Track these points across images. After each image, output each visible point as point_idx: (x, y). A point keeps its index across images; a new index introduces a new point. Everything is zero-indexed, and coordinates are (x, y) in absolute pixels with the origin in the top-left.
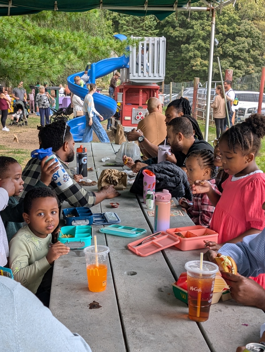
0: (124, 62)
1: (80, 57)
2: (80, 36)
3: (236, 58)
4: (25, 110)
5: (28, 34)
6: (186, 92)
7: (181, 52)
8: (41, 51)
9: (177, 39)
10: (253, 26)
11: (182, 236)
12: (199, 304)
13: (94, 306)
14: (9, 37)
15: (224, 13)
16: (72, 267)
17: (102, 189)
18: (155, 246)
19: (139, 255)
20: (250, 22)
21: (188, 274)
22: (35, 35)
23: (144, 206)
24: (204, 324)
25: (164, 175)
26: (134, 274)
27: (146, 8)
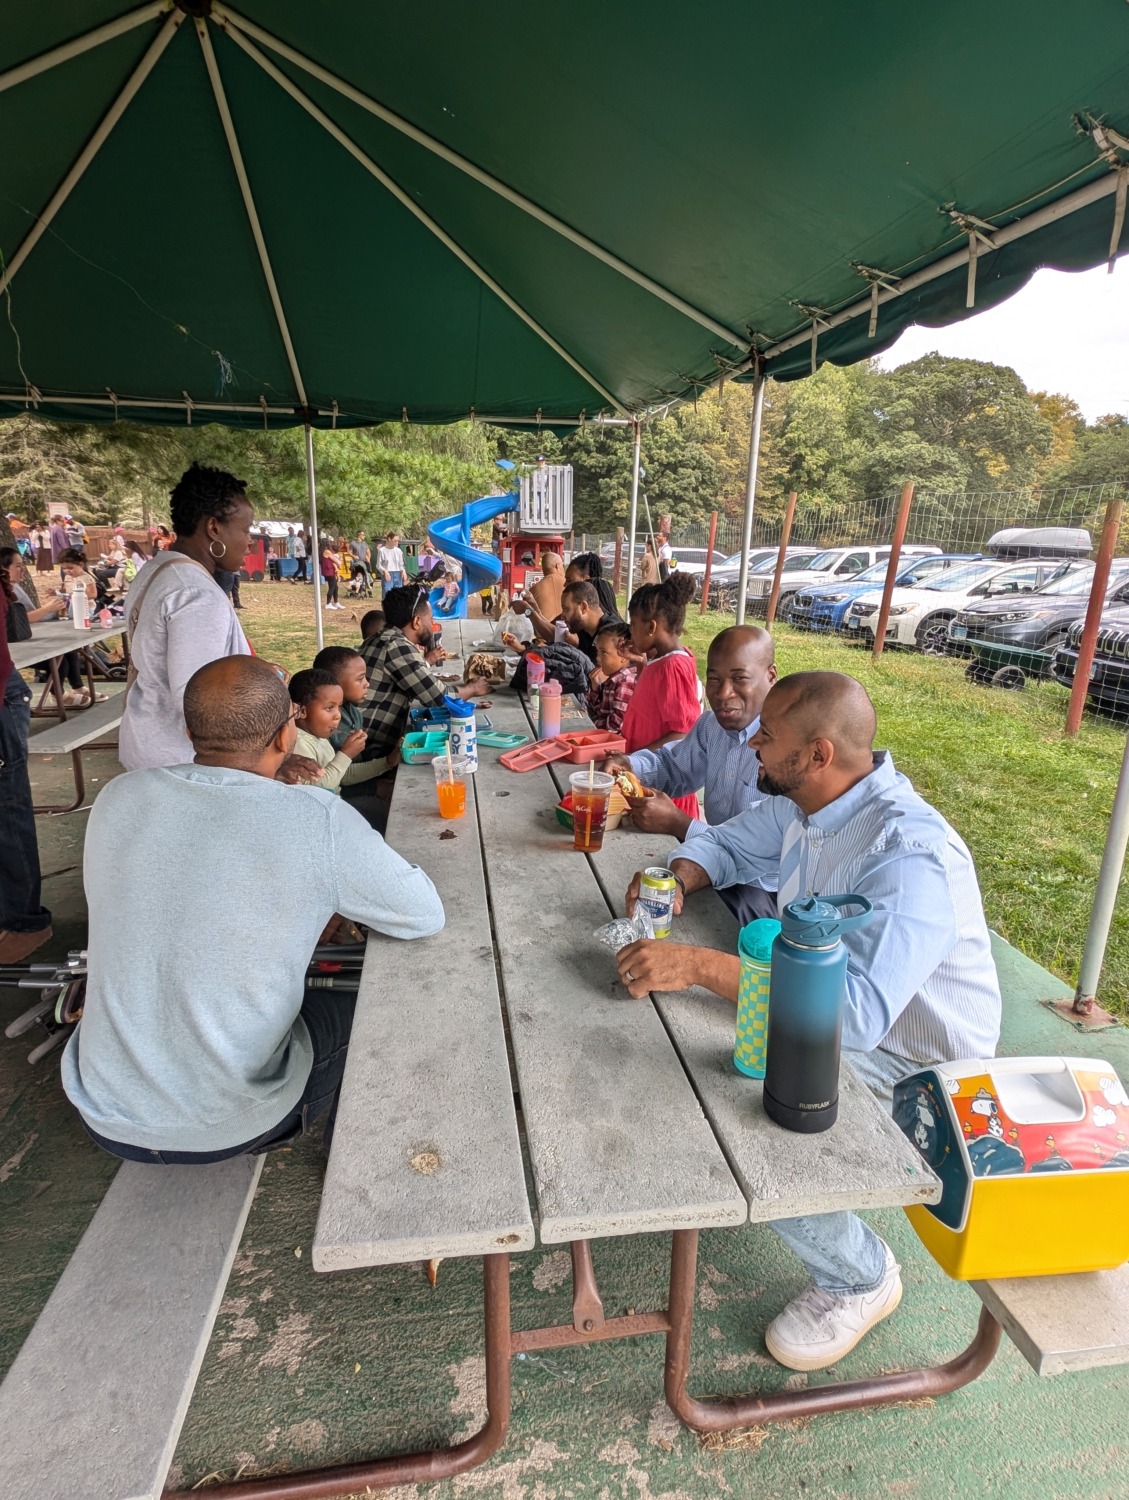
0: (513, 502)
1: (445, 493)
2: (445, 463)
3: (678, 499)
4: (368, 574)
5: (366, 458)
6: (606, 549)
7: (599, 490)
8: (386, 485)
9: (593, 470)
10: (704, 452)
11: (576, 744)
12: (588, 828)
13: (447, 835)
14: (338, 463)
15: (662, 432)
16: (419, 787)
17: (469, 682)
18: (538, 758)
19: (515, 771)
20: (699, 445)
21: (574, 789)
22: (378, 461)
23: (528, 705)
24: (594, 856)
25: (557, 662)
26: (507, 794)
27: (539, 421)
